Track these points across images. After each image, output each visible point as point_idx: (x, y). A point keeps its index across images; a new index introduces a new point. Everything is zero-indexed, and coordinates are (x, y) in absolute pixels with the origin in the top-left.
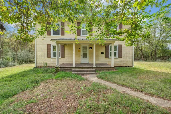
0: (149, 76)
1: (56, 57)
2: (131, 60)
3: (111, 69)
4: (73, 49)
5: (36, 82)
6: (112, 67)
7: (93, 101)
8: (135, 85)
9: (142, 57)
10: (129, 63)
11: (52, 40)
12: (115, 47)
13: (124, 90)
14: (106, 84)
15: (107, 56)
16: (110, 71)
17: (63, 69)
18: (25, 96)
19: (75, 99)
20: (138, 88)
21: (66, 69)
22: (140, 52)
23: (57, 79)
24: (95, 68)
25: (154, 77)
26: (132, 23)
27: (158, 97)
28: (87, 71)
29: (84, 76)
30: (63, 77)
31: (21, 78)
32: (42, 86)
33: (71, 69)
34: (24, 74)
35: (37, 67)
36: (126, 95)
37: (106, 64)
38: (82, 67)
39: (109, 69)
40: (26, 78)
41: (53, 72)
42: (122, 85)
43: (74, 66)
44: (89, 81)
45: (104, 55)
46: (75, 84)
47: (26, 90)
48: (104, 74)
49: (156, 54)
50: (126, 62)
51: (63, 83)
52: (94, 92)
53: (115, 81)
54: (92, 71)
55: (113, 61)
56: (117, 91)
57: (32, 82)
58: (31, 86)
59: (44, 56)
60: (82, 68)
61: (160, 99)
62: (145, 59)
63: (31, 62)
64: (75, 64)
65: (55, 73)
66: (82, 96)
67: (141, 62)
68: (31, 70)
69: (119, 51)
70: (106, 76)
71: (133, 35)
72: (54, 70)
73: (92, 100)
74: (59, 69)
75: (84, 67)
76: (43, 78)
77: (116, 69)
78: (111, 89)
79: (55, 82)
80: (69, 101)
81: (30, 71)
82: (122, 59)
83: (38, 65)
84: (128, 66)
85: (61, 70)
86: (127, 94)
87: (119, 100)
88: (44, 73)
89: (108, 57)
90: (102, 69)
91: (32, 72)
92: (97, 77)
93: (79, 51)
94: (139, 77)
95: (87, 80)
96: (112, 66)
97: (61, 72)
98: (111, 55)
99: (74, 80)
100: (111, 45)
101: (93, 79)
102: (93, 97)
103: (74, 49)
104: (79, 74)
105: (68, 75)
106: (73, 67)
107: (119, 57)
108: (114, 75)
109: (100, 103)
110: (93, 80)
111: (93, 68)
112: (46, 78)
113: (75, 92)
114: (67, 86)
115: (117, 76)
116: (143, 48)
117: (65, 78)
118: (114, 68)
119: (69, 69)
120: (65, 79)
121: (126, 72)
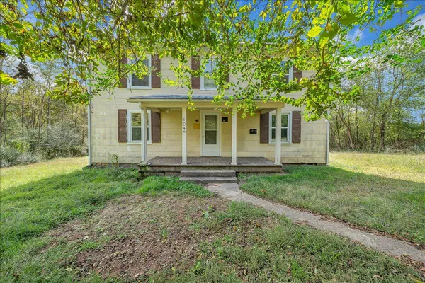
0: (363, 187)
1: (142, 142)
2: (322, 148)
3: (274, 170)
4: (183, 121)
5: (95, 202)
6: (277, 166)
7: (232, 243)
8: (330, 208)
9: (349, 142)
10: (318, 156)
11: (131, 99)
12: (285, 118)
13: (305, 219)
14: (263, 205)
15: (264, 140)
16: (271, 176)
17: (157, 169)
18: (70, 232)
19: (190, 239)
20: (337, 213)
21: (166, 169)
22: (346, 129)
23: (145, 194)
24: (235, 166)
25: (375, 189)
26: (318, 65)
27: (382, 232)
28: (216, 175)
29: (210, 187)
30: (158, 189)
31: (54, 191)
32: (109, 210)
33: (178, 169)
34: (63, 183)
35: (92, 165)
36: (308, 230)
37: (262, 158)
38: (204, 164)
39: (270, 170)
40: (68, 191)
41: (134, 176)
42: (301, 208)
43: (184, 162)
44: (221, 198)
45: (257, 137)
46: (189, 206)
47: (73, 219)
48: (257, 182)
49: (383, 134)
50: (310, 154)
51: (160, 202)
52: (234, 223)
53: (284, 198)
54: (229, 175)
55: (278, 151)
56: (287, 222)
57: (85, 202)
58: (82, 211)
59: (111, 138)
60: (205, 167)
61: (386, 238)
62: (358, 146)
63: (76, 153)
64: (188, 158)
65: (138, 179)
66: (205, 233)
67: (348, 155)
68: (79, 171)
69: (293, 128)
70: (262, 186)
71: (321, 93)
72: (136, 173)
73: (229, 242)
74: (148, 169)
75: (208, 164)
76: (111, 193)
77: (286, 171)
78: (275, 217)
79: (139, 201)
80: (176, 243)
81: (77, 174)
82: (301, 146)
83: (95, 160)
84: (316, 164)
85: (153, 174)
86: (311, 226)
87: (292, 240)
88: (113, 180)
89: (268, 140)
90: (253, 170)
91: (82, 177)
92: (240, 189)
93: (198, 127)
94: (341, 189)
95: (216, 196)
96: (278, 162)
97: (154, 177)
98: (274, 137)
99: (186, 197)
100: (274, 112)
101: (232, 193)
102: (232, 235)
103: (185, 121)
104: (198, 182)
105: (170, 185)
106: (183, 166)
107: (293, 142)
108: (280, 185)
109: (248, 247)
110: (231, 197)
111: (230, 167)
112: (116, 191)
113: (188, 225)
114: (168, 210)
115: (289, 187)
116: (353, 119)
117: (165, 191)
118: (280, 167)
119: (172, 169)
120: (165, 194)
121: (310, 177)
